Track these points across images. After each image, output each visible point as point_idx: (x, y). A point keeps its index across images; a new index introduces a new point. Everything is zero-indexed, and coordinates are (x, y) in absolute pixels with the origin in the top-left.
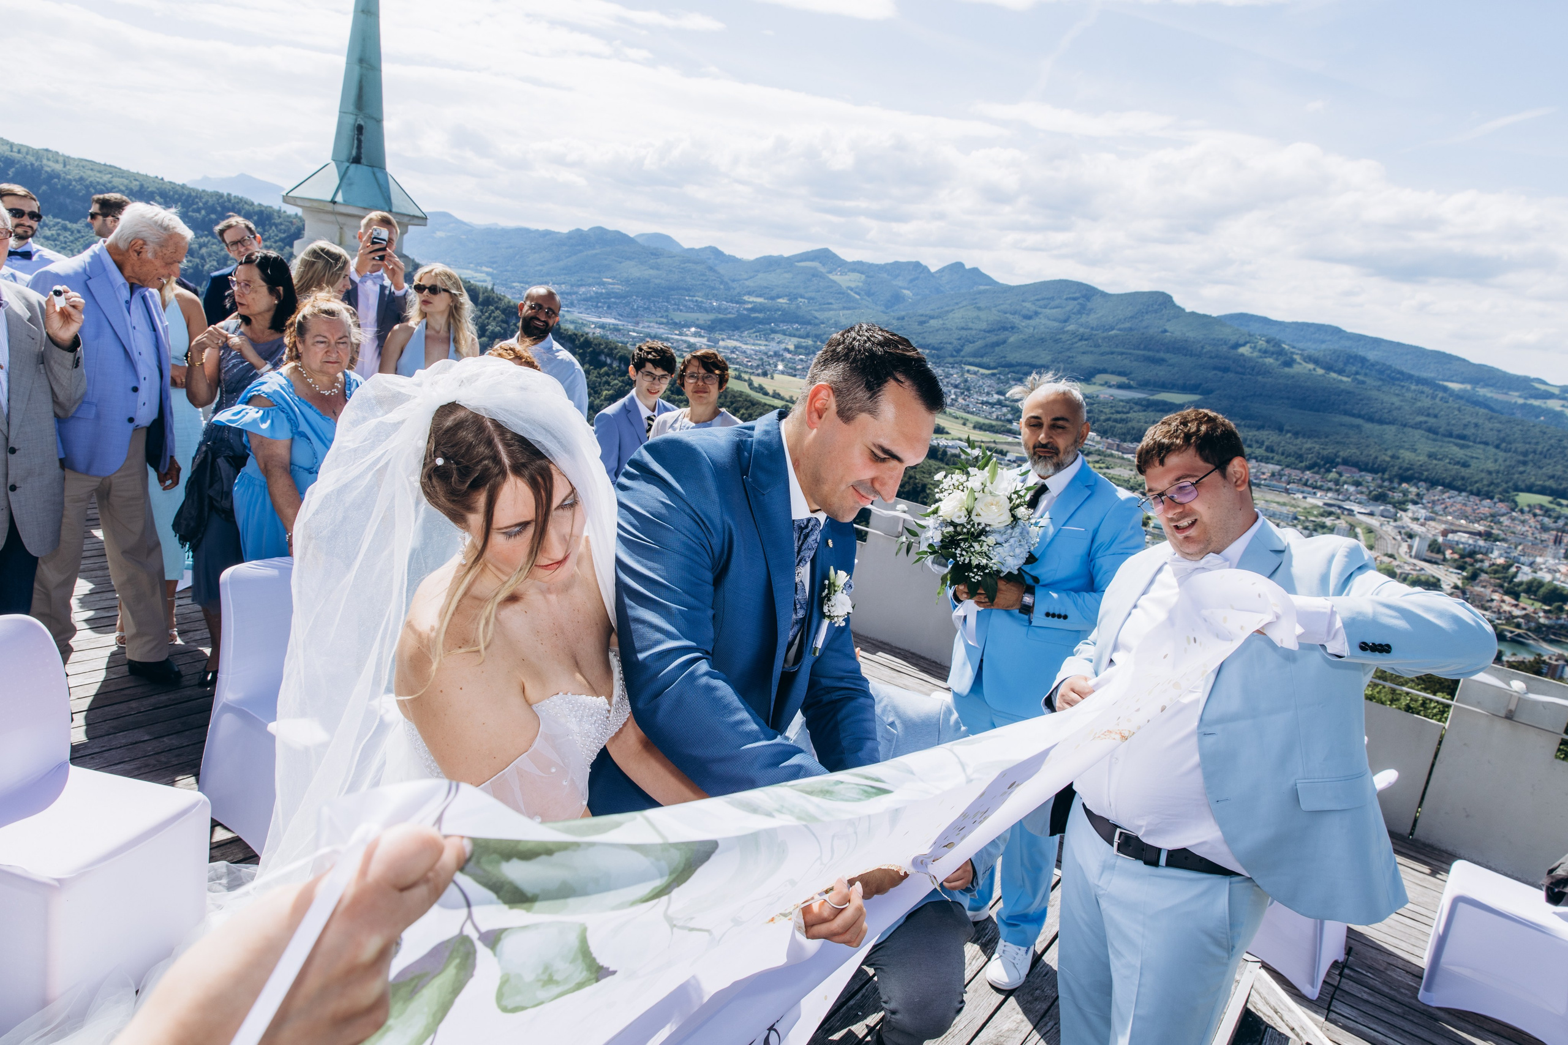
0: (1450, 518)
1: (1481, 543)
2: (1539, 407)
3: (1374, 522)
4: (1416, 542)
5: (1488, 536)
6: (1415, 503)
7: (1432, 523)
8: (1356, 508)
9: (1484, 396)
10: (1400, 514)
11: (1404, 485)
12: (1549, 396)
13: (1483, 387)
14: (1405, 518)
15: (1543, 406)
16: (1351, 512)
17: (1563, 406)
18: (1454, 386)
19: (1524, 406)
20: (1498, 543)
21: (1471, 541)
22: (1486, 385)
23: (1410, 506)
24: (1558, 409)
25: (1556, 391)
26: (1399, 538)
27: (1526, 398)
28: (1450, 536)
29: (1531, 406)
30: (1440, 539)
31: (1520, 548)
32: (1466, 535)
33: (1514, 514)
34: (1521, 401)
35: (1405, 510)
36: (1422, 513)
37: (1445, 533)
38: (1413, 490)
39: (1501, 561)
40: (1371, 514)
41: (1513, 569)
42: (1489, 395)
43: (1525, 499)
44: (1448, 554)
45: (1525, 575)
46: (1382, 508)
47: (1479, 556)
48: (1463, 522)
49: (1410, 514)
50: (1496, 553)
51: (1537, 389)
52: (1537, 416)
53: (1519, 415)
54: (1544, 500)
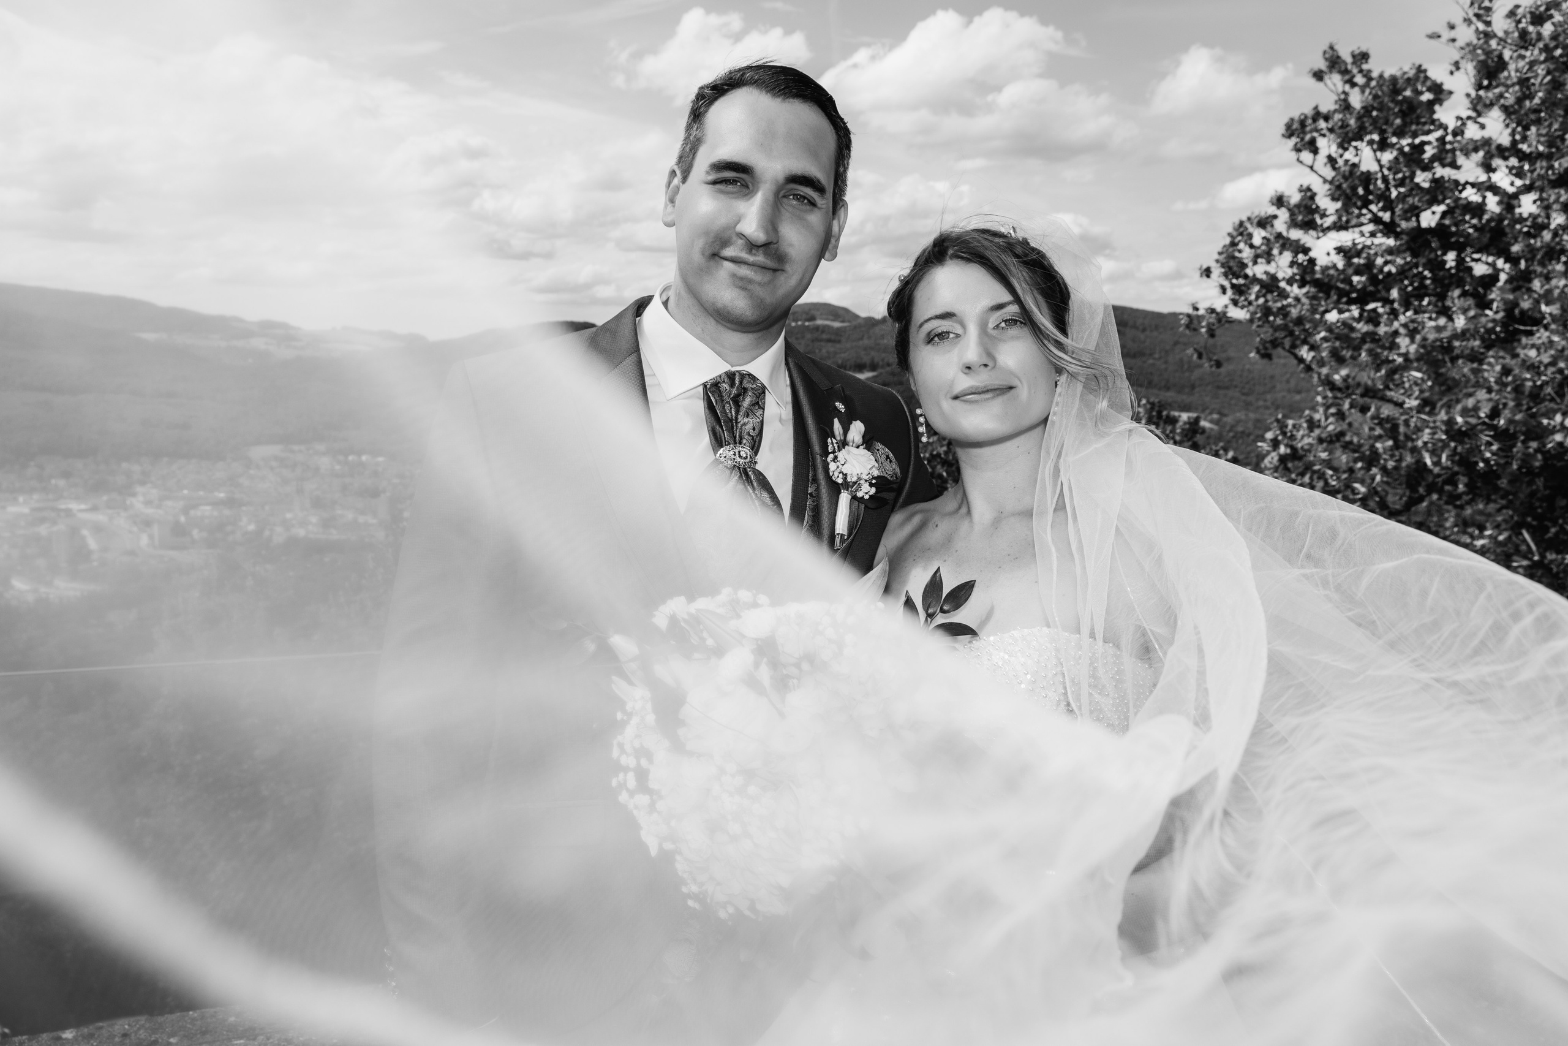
0: (185, 492)
1: (227, 512)
2: (244, 348)
3: (100, 517)
4: (155, 529)
5: (230, 502)
6: (143, 483)
7: (169, 503)
8: (74, 506)
9: (185, 344)
10: (130, 501)
11: (125, 465)
12: (250, 334)
13: (179, 334)
14: (137, 503)
15: (248, 346)
16: (69, 513)
17: (267, 344)
18: (149, 336)
19: (229, 349)
20: (244, 508)
21: (215, 513)
22: (182, 331)
23: (139, 489)
24: (262, 347)
25: (256, 328)
26: (135, 529)
27: (228, 340)
28: (192, 513)
29: (236, 348)
30: (182, 519)
31: (267, 508)
32: (208, 508)
33: (252, 472)
34: (224, 344)
35: (134, 495)
36: (154, 493)
37: (186, 511)
38: (136, 468)
39: (251, 527)
40: (94, 509)
41: (267, 533)
42: (190, 341)
43: (259, 452)
44: (195, 533)
45: (279, 535)
46: (105, 498)
47: (229, 528)
48: (201, 493)
49: (141, 498)
50: (245, 520)
51: (237, 328)
52: (245, 359)
53: (226, 359)
54: (274, 450)
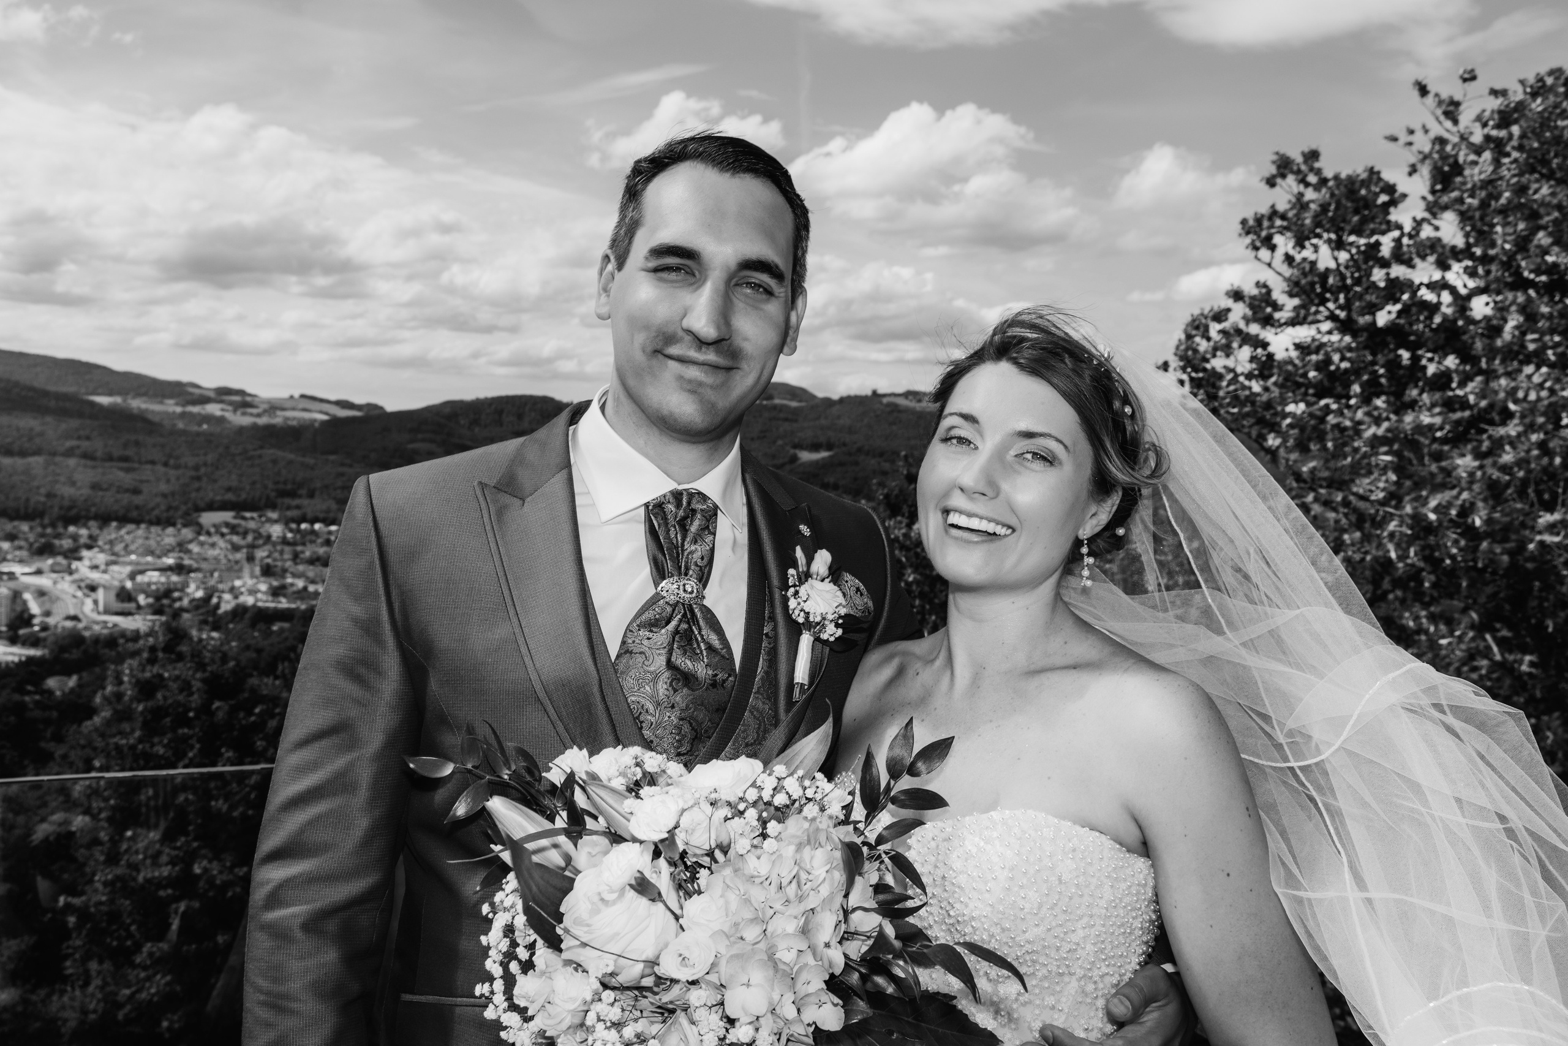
0: (133, 557)
1: (175, 578)
2: (199, 414)
3: (44, 582)
4: (100, 594)
5: (179, 569)
6: (89, 547)
7: (115, 568)
8: (17, 569)
9: (139, 408)
10: (75, 565)
11: (72, 529)
12: (204, 400)
13: (134, 398)
14: (82, 568)
15: (203, 412)
16: (12, 576)
17: (223, 410)
18: (104, 400)
19: (183, 415)
20: (192, 575)
21: (163, 579)
22: (138, 395)
23: (85, 553)
24: (218, 413)
25: (212, 395)
26: (79, 594)
27: (183, 406)
28: (139, 578)
29: (191, 414)
30: (129, 585)
31: (216, 574)
32: (156, 573)
33: (202, 538)
34: (179, 409)
35: (80, 559)
36: (101, 558)
37: (132, 576)
38: (84, 532)
39: (200, 594)
40: (39, 572)
41: (215, 600)
42: (144, 406)
43: (209, 518)
44: (142, 599)
45: (227, 603)
46: (50, 561)
47: (176, 594)
48: (149, 559)
49: (87, 562)
50: (192, 587)
51: (191, 394)
52: (200, 425)
53: (181, 425)
54: (228, 516)
